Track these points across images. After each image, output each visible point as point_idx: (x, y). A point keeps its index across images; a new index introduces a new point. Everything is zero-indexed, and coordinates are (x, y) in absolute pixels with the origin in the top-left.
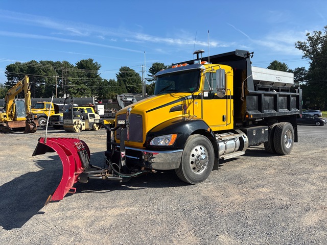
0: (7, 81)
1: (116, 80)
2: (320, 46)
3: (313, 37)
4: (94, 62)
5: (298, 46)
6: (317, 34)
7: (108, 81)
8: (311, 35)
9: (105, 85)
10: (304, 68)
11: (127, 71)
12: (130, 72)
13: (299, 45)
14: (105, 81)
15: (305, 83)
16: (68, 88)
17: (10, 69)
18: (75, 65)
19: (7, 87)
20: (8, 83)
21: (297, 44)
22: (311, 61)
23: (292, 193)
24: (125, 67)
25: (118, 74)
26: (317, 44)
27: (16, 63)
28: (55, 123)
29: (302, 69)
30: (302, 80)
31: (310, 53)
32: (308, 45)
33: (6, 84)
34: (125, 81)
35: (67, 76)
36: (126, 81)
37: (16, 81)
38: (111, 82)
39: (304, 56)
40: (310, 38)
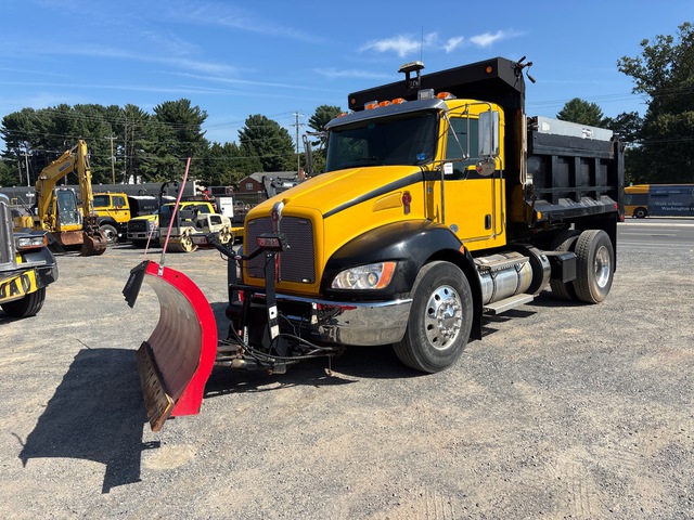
0: (6, 149)
1: (238, 144)
2: (669, 67)
3: (656, 47)
4: (191, 106)
5: (624, 68)
6: (664, 42)
7: (222, 145)
8: (651, 45)
9: (217, 155)
10: (637, 113)
11: (262, 124)
12: (268, 127)
13: (625, 66)
14: (216, 146)
15: (637, 146)
16: (137, 163)
17: (10, 122)
18: (152, 113)
19: (5, 162)
20: (8, 154)
21: (622, 63)
22: (651, 99)
23: (618, 334)
24: (258, 117)
25: (243, 131)
26: (664, 63)
27: (24, 110)
28: (140, 236)
29: (632, 117)
30: (630, 139)
31: (648, 83)
32: (644, 65)
33: (3, 156)
34: (257, 146)
35: (137, 137)
36: (260, 145)
37: (24, 150)
38: (229, 149)
39: (637, 89)
40: (648, 50)
